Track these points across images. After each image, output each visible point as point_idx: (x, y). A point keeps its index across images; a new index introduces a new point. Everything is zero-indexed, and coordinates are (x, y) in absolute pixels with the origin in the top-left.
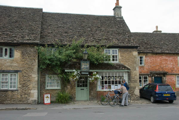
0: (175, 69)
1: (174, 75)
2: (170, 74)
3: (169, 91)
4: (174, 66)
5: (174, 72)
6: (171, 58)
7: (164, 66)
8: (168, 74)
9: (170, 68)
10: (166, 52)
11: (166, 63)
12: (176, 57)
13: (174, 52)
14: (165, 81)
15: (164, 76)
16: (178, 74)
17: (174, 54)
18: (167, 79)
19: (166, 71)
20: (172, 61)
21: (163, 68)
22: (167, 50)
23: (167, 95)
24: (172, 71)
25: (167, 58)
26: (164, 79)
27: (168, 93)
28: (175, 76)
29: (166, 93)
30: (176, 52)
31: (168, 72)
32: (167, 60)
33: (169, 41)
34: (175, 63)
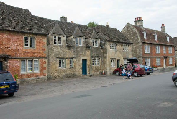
0: (20, 51)
1: (18, 58)
2: (13, 57)
3: (8, 82)
4: (19, 48)
5: (18, 55)
6: (15, 38)
7: (6, 47)
8: (10, 57)
9: (14, 50)
10: (8, 29)
11: (9, 44)
12: (21, 37)
13: (19, 31)
14: (7, 67)
15: (6, 61)
16: (23, 58)
17: (18, 32)
18: (9, 64)
19: (8, 54)
20: (16, 41)
21: (5, 50)
22: (10, 26)
23: (6, 87)
24: (16, 54)
25: (10, 37)
26: (5, 64)
27: (6, 84)
28: (19, 60)
29: (3, 84)
30: (21, 31)
31: (10, 56)
32: (10, 40)
33: (14, 16)
34: (20, 44)
